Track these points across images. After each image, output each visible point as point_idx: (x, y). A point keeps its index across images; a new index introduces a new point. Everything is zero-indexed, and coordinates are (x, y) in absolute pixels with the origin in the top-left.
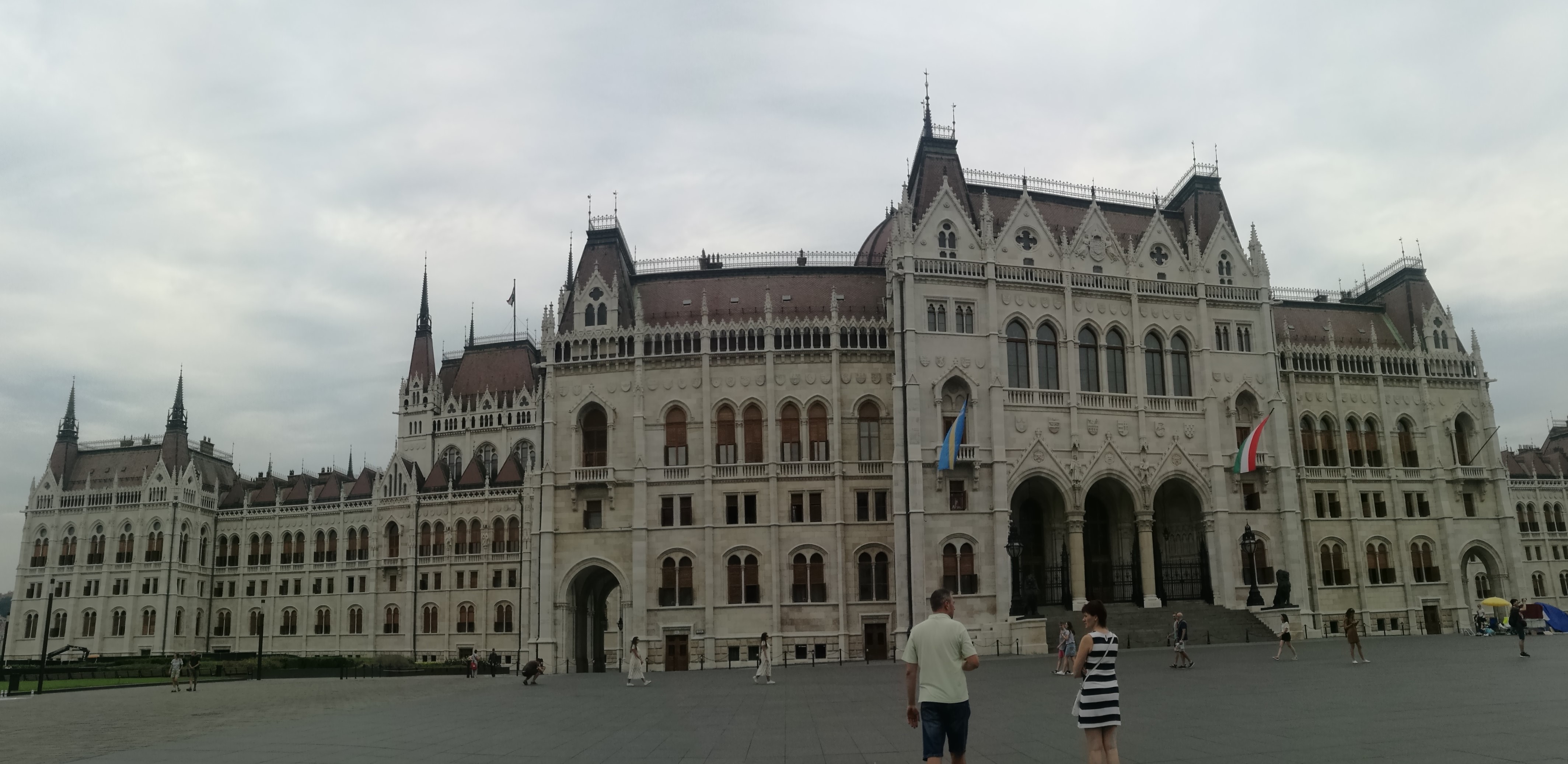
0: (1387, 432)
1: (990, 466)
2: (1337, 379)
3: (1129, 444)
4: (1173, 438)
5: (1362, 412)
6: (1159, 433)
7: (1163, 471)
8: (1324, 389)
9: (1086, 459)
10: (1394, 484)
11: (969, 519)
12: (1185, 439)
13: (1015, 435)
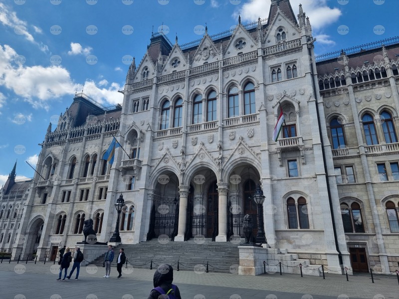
4: (241, 139)
7: (233, 159)
9: (190, 158)
11: (133, 193)
12: (248, 139)
13: (159, 152)
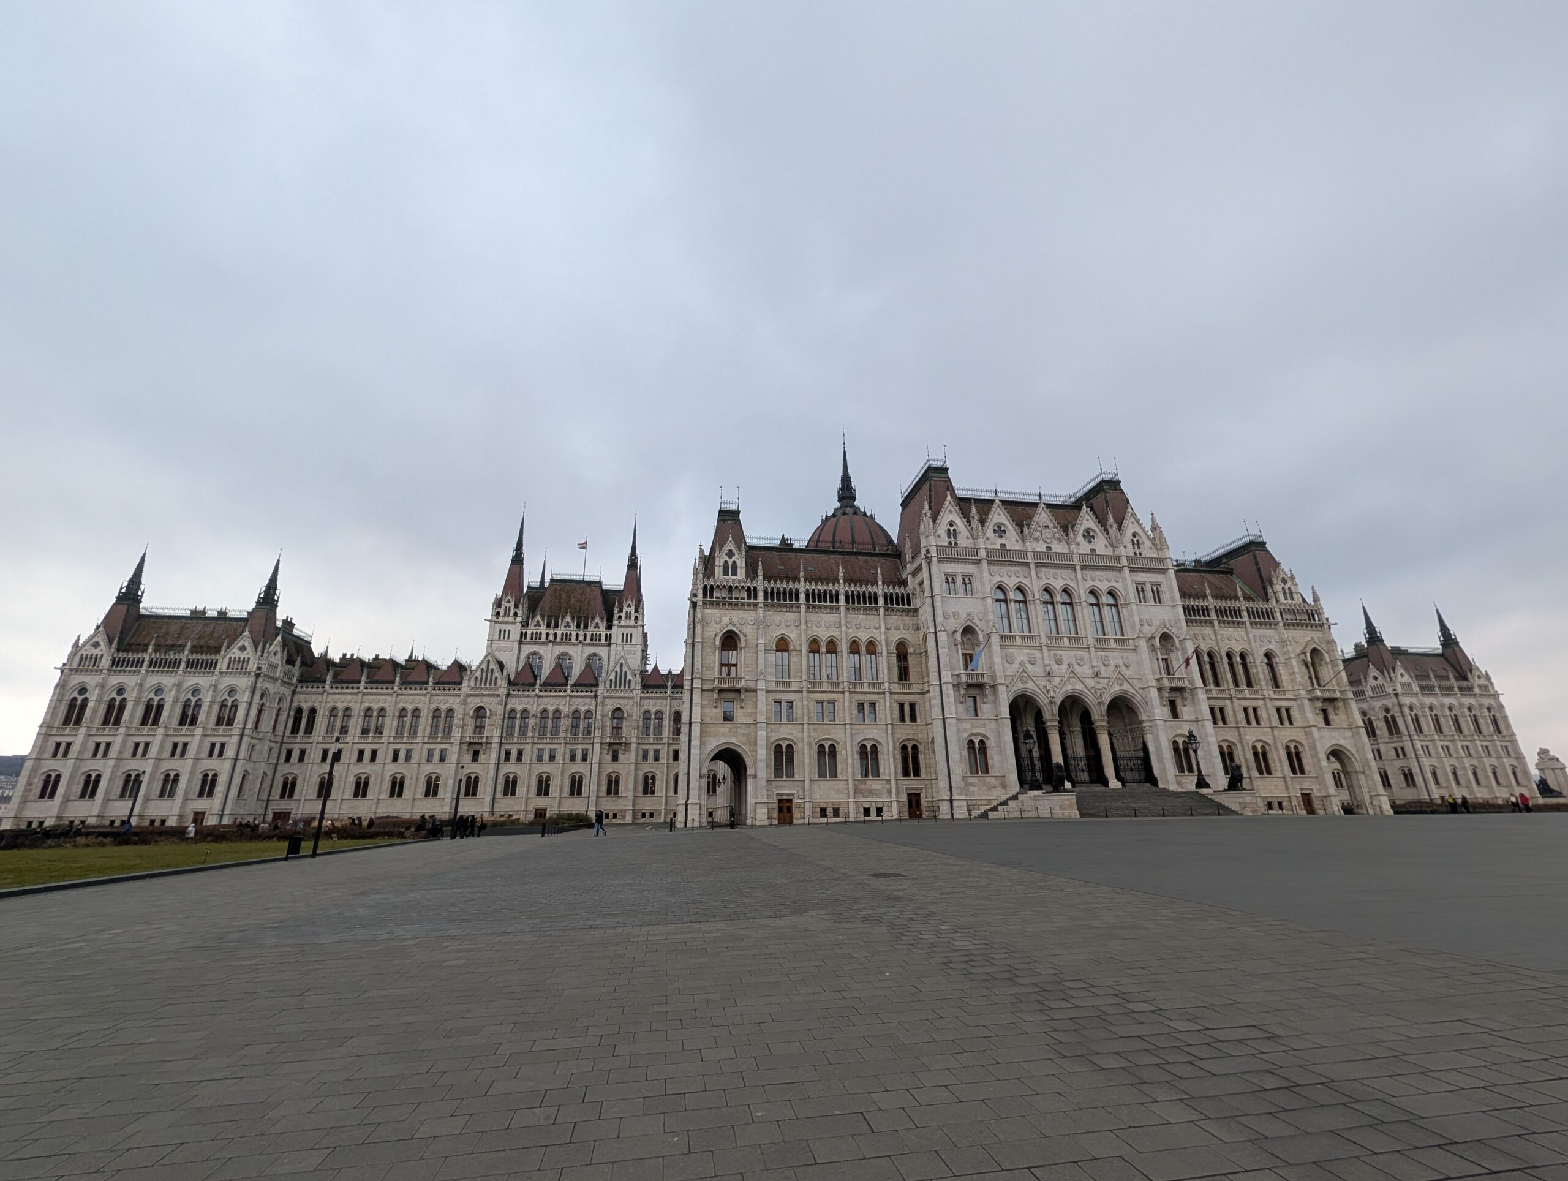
0: (1258, 662)
1: (993, 686)
2: (1216, 623)
3: (1085, 671)
4: (1116, 667)
5: (1237, 648)
6: (1106, 663)
7: (1112, 690)
8: (1208, 631)
9: (1057, 680)
10: (1268, 701)
11: (982, 722)
12: (1124, 668)
13: (1008, 665)
